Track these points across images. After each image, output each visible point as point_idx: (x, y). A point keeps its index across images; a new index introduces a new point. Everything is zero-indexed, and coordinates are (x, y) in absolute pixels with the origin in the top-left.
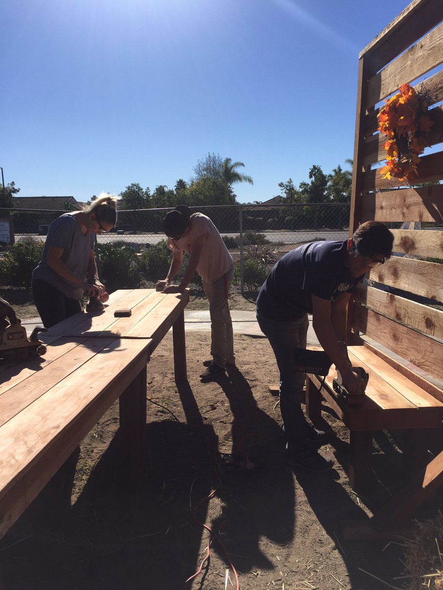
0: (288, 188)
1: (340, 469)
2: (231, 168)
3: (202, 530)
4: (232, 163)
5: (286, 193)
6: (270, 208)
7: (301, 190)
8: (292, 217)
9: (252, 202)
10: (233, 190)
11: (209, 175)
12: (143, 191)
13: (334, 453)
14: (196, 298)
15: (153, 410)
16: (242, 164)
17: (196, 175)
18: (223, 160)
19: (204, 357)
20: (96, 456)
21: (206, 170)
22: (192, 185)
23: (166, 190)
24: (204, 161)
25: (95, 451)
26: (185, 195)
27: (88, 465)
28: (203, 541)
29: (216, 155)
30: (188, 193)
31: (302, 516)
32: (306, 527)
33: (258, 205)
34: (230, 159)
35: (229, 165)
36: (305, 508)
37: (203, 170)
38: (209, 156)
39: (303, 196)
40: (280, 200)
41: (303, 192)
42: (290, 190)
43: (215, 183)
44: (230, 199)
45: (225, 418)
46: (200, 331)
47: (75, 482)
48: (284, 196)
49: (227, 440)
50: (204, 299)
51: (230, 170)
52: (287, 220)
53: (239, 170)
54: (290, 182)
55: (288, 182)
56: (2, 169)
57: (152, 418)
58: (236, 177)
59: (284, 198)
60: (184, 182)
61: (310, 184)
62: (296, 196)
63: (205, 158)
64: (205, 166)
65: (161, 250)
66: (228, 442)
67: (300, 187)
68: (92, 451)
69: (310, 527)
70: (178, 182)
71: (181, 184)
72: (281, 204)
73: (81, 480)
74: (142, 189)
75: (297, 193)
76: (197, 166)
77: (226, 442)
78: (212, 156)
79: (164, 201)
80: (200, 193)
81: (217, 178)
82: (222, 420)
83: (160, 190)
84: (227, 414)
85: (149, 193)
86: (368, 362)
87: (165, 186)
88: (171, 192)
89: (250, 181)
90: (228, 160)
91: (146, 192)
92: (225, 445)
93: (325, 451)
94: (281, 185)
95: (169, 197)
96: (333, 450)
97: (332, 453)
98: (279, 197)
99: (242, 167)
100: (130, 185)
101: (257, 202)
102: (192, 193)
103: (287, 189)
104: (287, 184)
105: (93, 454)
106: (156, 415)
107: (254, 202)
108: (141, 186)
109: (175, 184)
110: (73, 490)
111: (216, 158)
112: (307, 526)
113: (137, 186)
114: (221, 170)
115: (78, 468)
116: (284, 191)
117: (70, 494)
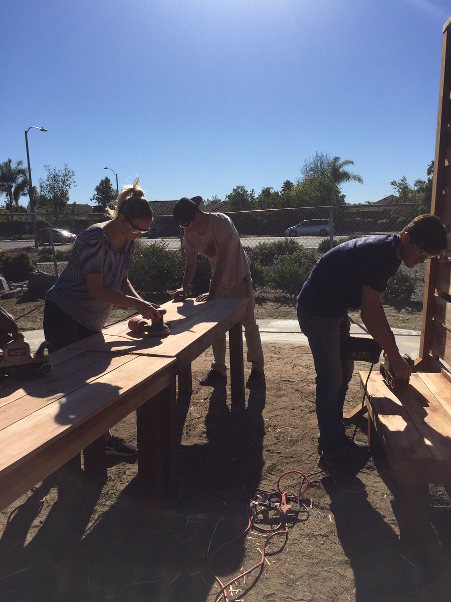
0: (402, 187)
1: (394, 524)
2: (340, 167)
3: (213, 583)
4: (341, 161)
5: (399, 191)
6: (381, 209)
7: (416, 188)
8: (405, 218)
9: (363, 203)
10: (341, 190)
11: (316, 176)
12: (248, 193)
13: (391, 502)
14: (281, 306)
15: (198, 430)
16: (352, 162)
17: (303, 176)
18: (332, 159)
19: (270, 372)
20: (127, 478)
21: (312, 170)
22: (298, 185)
23: (272, 191)
24: (312, 161)
25: (128, 473)
26: (290, 197)
27: (115, 488)
28: (209, 598)
29: (324, 154)
30: (293, 194)
31: (333, 580)
32: (334, 596)
33: (370, 205)
34: (338, 158)
35: (338, 164)
36: (338, 570)
37: (310, 171)
38: (317, 156)
39: (418, 195)
40: (392, 200)
41: (418, 191)
42: (404, 189)
43: (321, 183)
44: (337, 199)
45: (273, 446)
46: (276, 342)
47: (96, 507)
48: (397, 195)
49: (269, 473)
50: (290, 307)
51: (339, 169)
52: (400, 222)
53: (347, 169)
54: (404, 180)
55: (402, 180)
56: (116, 175)
57: (196, 439)
58: (346, 176)
59: (396, 198)
60: (291, 183)
61: (427, 182)
62: (410, 195)
63: (312, 157)
64: (312, 166)
65: (257, 253)
66: (270, 475)
67: (415, 185)
68: (125, 473)
69: (339, 596)
70: (285, 183)
71: (288, 185)
72: (393, 203)
73: (104, 505)
74: (247, 191)
75: (411, 192)
76: (304, 166)
77: (268, 475)
78: (319, 155)
79: (268, 203)
80: (306, 194)
81: (325, 178)
82: (270, 448)
83: (266, 192)
84: (277, 441)
85: (253, 195)
86: (439, 395)
87: (271, 188)
88: (276, 194)
89: (360, 180)
90: (336, 159)
91: (251, 194)
92: (266, 479)
93: (381, 498)
94: (393, 183)
95: (274, 199)
96: (392, 497)
97: (389, 501)
98: (392, 196)
99: (351, 164)
100: (235, 188)
101: (369, 203)
102: (297, 195)
103: (400, 188)
104: (400, 182)
105: (125, 476)
106: (200, 436)
107: (366, 202)
108: (246, 189)
109: (282, 185)
110: (93, 516)
111: (324, 157)
112: (336, 595)
113: (242, 188)
114: (330, 169)
115: (104, 491)
116: (397, 190)
117: (88, 521)
